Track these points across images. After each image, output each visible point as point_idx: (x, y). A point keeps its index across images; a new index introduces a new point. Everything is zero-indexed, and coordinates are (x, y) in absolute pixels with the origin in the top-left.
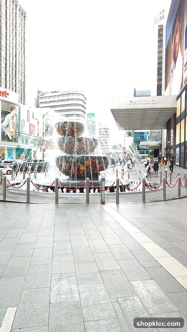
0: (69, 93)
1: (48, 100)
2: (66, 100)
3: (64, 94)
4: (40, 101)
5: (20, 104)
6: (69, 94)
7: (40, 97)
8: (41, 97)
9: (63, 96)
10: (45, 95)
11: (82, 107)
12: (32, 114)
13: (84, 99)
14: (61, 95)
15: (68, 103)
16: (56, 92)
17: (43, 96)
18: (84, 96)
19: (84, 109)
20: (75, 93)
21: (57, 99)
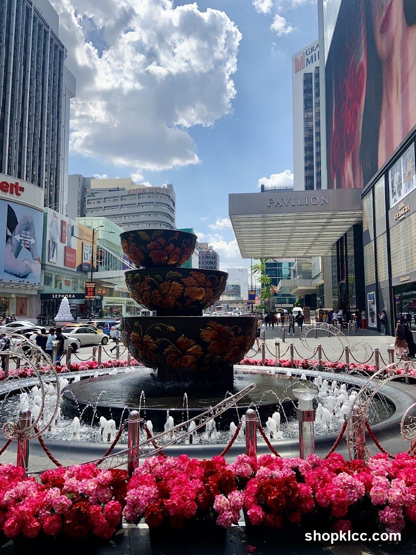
0: (143, 192)
1: (102, 205)
2: (137, 205)
4: (88, 206)
5: (50, 212)
6: (143, 193)
7: (87, 198)
8: (89, 198)
9: (131, 197)
10: (97, 196)
11: (167, 217)
12: (70, 229)
13: (171, 204)
14: (128, 195)
15: (140, 209)
16: (118, 189)
17: (94, 198)
18: (171, 197)
19: (171, 220)
20: (153, 193)
21: (120, 203)
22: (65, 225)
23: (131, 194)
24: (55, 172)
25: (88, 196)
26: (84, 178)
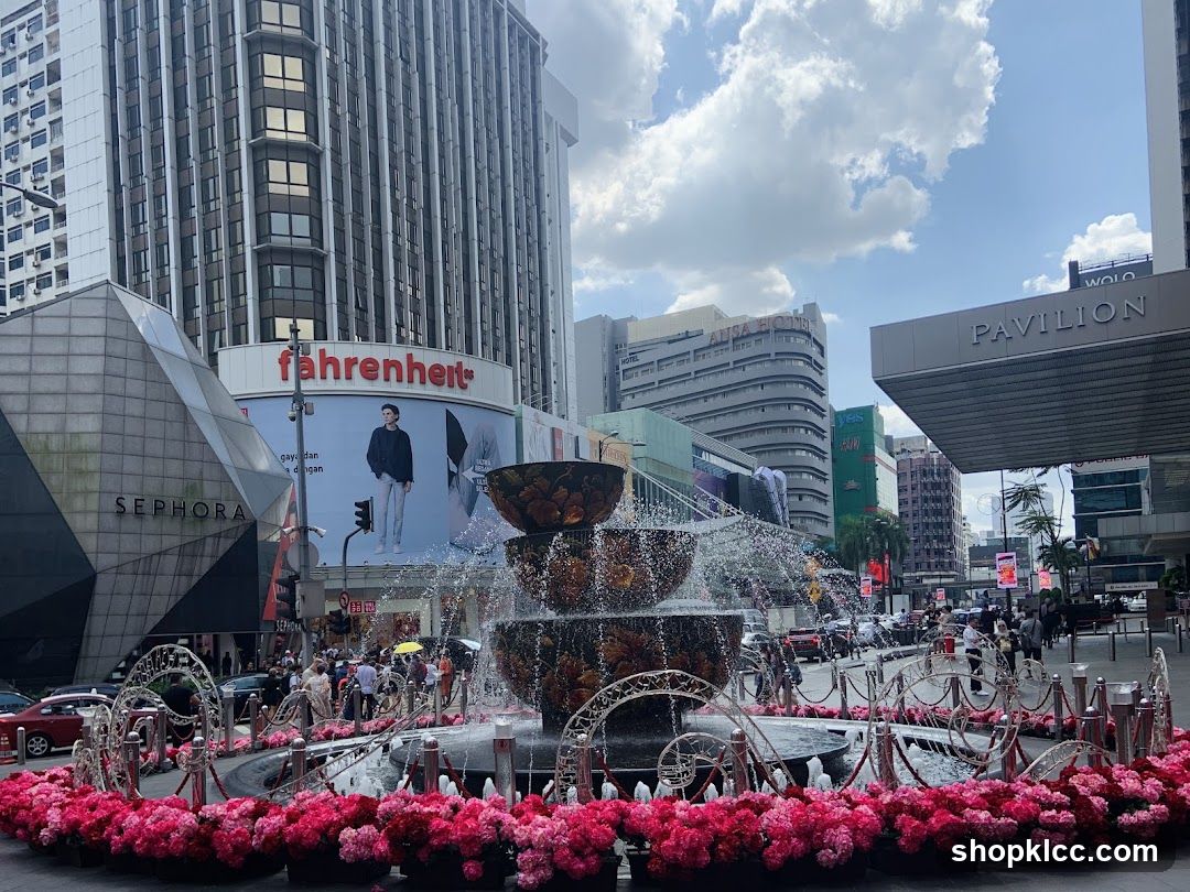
0: (745, 333)
1: (655, 377)
2: (731, 366)
3: (719, 340)
4: (624, 385)
5: (528, 412)
6: (743, 337)
7: (622, 367)
8: (626, 366)
9: (716, 349)
10: (643, 358)
11: (806, 384)
12: (571, 445)
13: (813, 351)
14: (710, 347)
15: (738, 376)
16: (687, 336)
17: (636, 364)
18: (813, 335)
19: (817, 392)
20: (767, 332)
21: (691, 367)
22: (561, 438)
23: (717, 344)
24: (539, 321)
25: (623, 362)
26: (614, 322)
